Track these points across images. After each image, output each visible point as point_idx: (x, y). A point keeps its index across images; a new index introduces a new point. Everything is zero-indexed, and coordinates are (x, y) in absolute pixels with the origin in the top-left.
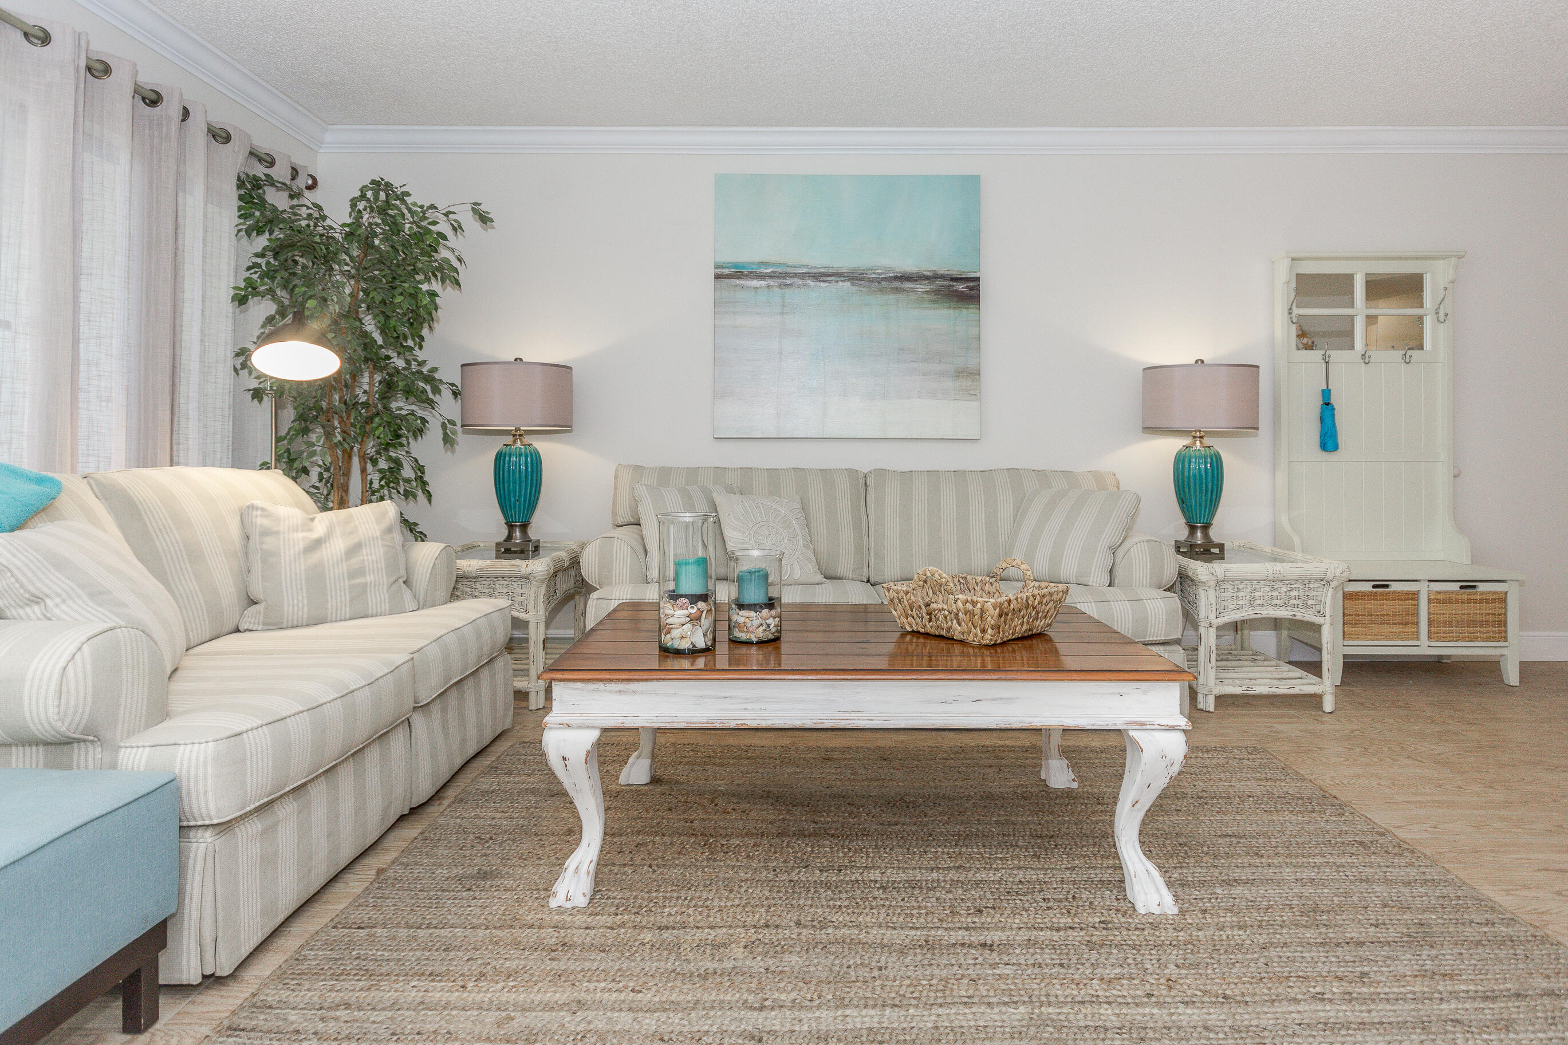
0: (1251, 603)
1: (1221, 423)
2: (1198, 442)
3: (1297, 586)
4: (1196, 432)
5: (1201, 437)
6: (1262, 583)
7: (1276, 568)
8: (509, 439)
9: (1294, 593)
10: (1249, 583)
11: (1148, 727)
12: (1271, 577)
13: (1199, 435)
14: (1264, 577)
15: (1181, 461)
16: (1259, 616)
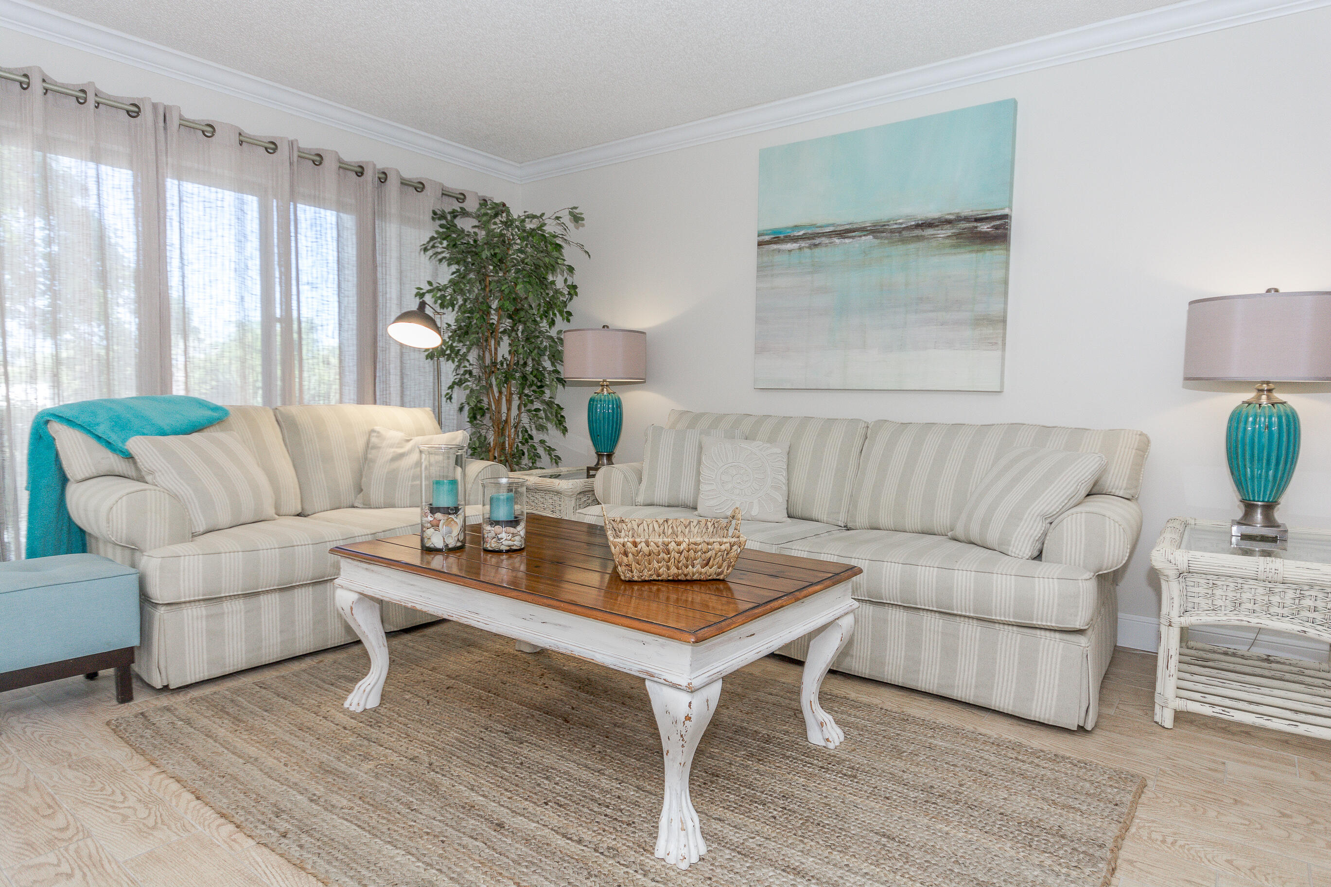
0: (1237, 605)
1: (1300, 372)
2: (1264, 397)
3: (1313, 593)
4: (1263, 383)
5: (1270, 391)
6: (1252, 582)
7: (1271, 565)
8: (599, 389)
9: (1307, 602)
10: (1230, 579)
11: (656, 679)
12: (1262, 576)
13: (1267, 388)
14: (1252, 574)
15: (1236, 420)
16: (1245, 624)
